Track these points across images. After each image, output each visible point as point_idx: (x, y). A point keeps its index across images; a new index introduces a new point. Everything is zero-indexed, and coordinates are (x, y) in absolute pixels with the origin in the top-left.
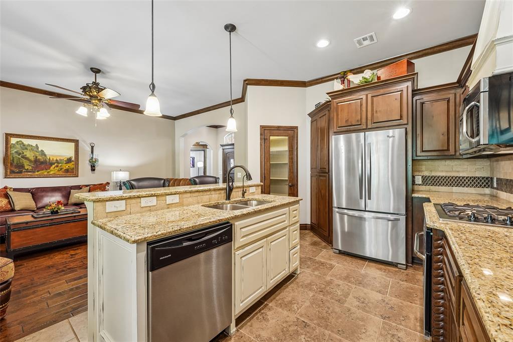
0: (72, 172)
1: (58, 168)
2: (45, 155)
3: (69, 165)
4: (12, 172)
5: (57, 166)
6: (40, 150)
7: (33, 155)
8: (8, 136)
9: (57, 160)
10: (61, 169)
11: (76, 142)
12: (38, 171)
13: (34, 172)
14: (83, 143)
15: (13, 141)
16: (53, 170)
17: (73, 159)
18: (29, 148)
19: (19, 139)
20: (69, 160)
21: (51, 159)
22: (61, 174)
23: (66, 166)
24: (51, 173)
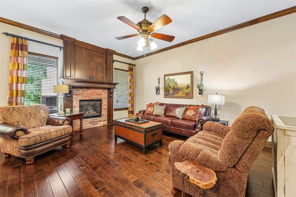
0: (189, 95)
1: (182, 92)
2: (177, 84)
3: (188, 90)
4: (166, 95)
5: (182, 91)
6: (175, 81)
7: (173, 85)
8: (165, 76)
9: (182, 87)
10: (184, 93)
11: (191, 73)
12: (175, 94)
13: (173, 94)
14: (196, 73)
15: (167, 78)
16: (180, 94)
17: (190, 86)
18: (171, 81)
19: (168, 77)
20: (188, 87)
21: (180, 87)
22: (184, 96)
23: (186, 91)
24: (180, 95)
